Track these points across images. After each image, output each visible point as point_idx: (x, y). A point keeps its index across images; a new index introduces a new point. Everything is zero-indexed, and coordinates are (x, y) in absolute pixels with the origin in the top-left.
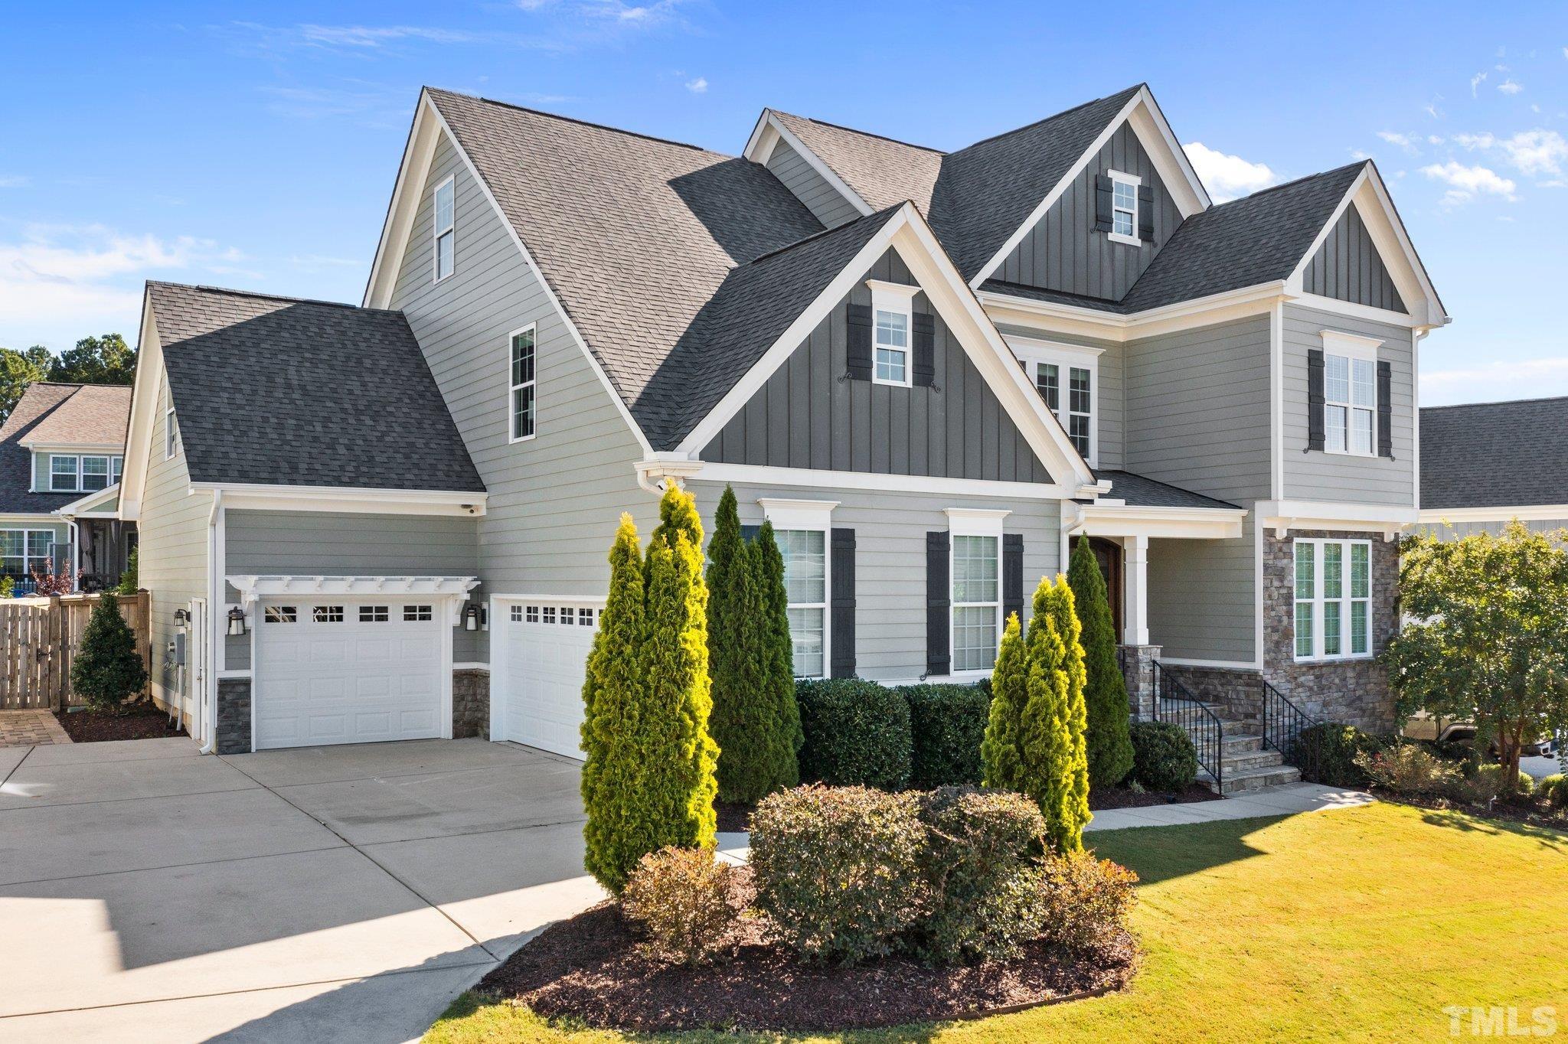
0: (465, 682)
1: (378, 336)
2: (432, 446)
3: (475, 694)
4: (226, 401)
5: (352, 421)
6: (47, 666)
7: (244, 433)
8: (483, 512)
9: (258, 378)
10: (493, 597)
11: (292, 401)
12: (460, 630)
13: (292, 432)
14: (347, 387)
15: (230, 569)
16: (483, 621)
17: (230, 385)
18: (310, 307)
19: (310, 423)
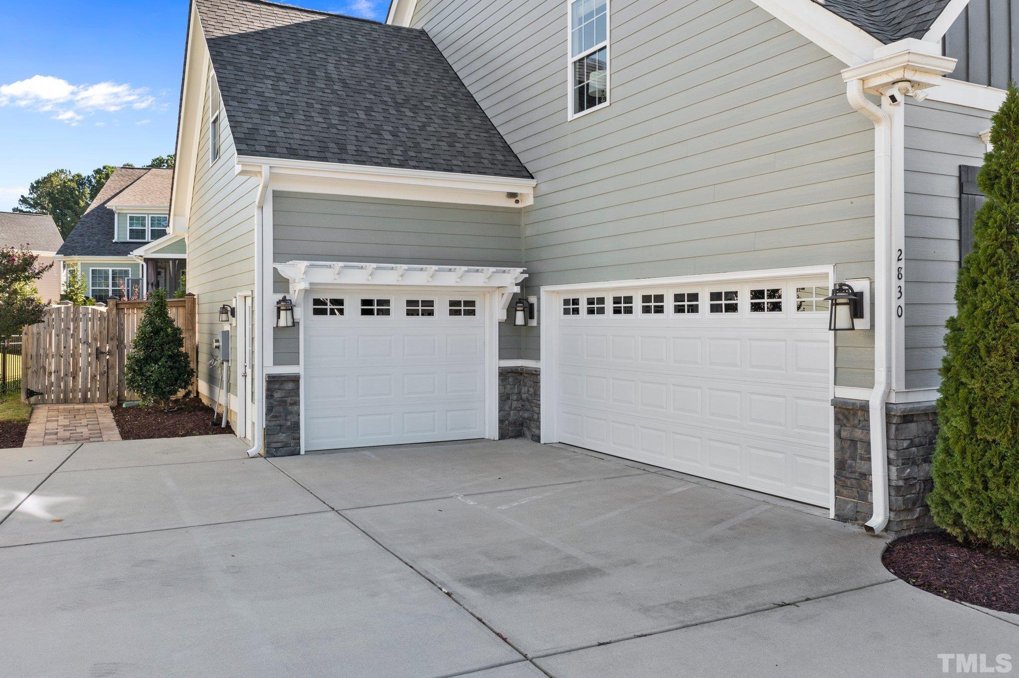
0: (511, 380)
1: (406, 46)
2: (473, 137)
3: (519, 393)
4: (270, 87)
5: (393, 111)
6: (105, 363)
7: (290, 115)
8: (529, 201)
9: (300, 70)
10: (544, 290)
11: (334, 92)
12: (507, 326)
13: (337, 117)
14: (384, 84)
15: (280, 255)
16: (532, 317)
17: (273, 74)
18: (342, 20)
19: (354, 111)
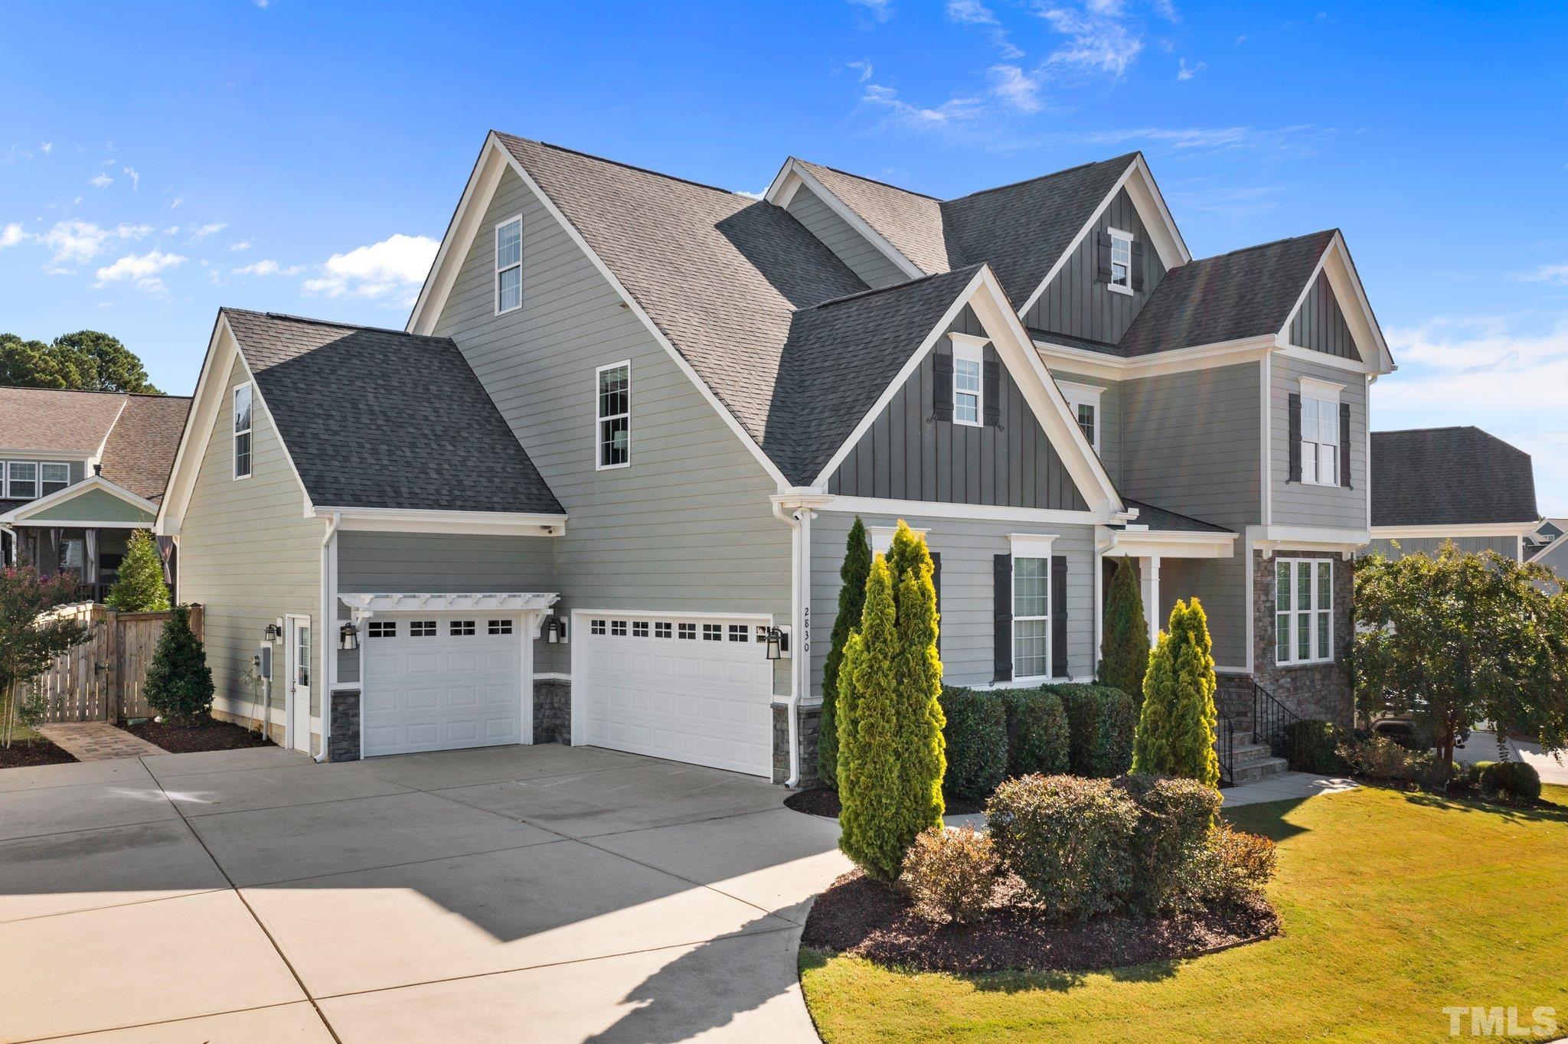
0: (544, 691)
1: (436, 362)
2: (510, 470)
3: (552, 703)
4: (322, 427)
5: (434, 446)
6: (104, 679)
7: (346, 458)
8: (562, 533)
9: (344, 404)
10: (574, 612)
11: (379, 427)
12: (541, 643)
13: (387, 458)
14: (422, 413)
15: (342, 587)
16: (563, 635)
17: (321, 412)
18: (370, 334)
19: (399, 448)
